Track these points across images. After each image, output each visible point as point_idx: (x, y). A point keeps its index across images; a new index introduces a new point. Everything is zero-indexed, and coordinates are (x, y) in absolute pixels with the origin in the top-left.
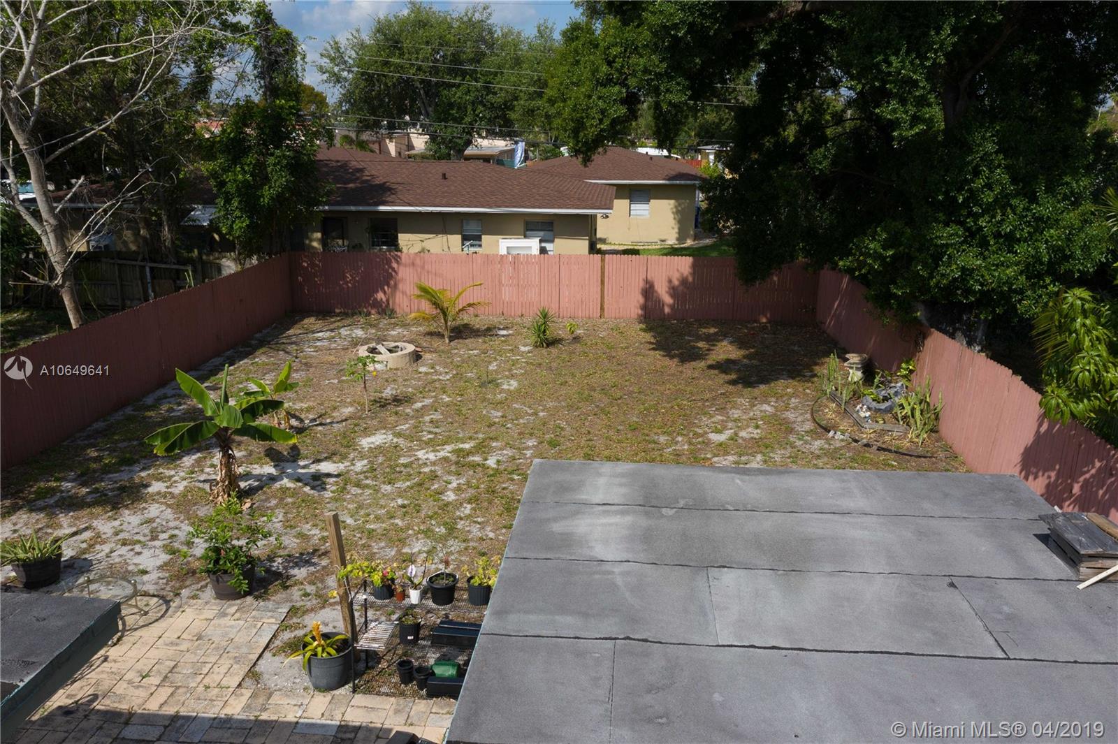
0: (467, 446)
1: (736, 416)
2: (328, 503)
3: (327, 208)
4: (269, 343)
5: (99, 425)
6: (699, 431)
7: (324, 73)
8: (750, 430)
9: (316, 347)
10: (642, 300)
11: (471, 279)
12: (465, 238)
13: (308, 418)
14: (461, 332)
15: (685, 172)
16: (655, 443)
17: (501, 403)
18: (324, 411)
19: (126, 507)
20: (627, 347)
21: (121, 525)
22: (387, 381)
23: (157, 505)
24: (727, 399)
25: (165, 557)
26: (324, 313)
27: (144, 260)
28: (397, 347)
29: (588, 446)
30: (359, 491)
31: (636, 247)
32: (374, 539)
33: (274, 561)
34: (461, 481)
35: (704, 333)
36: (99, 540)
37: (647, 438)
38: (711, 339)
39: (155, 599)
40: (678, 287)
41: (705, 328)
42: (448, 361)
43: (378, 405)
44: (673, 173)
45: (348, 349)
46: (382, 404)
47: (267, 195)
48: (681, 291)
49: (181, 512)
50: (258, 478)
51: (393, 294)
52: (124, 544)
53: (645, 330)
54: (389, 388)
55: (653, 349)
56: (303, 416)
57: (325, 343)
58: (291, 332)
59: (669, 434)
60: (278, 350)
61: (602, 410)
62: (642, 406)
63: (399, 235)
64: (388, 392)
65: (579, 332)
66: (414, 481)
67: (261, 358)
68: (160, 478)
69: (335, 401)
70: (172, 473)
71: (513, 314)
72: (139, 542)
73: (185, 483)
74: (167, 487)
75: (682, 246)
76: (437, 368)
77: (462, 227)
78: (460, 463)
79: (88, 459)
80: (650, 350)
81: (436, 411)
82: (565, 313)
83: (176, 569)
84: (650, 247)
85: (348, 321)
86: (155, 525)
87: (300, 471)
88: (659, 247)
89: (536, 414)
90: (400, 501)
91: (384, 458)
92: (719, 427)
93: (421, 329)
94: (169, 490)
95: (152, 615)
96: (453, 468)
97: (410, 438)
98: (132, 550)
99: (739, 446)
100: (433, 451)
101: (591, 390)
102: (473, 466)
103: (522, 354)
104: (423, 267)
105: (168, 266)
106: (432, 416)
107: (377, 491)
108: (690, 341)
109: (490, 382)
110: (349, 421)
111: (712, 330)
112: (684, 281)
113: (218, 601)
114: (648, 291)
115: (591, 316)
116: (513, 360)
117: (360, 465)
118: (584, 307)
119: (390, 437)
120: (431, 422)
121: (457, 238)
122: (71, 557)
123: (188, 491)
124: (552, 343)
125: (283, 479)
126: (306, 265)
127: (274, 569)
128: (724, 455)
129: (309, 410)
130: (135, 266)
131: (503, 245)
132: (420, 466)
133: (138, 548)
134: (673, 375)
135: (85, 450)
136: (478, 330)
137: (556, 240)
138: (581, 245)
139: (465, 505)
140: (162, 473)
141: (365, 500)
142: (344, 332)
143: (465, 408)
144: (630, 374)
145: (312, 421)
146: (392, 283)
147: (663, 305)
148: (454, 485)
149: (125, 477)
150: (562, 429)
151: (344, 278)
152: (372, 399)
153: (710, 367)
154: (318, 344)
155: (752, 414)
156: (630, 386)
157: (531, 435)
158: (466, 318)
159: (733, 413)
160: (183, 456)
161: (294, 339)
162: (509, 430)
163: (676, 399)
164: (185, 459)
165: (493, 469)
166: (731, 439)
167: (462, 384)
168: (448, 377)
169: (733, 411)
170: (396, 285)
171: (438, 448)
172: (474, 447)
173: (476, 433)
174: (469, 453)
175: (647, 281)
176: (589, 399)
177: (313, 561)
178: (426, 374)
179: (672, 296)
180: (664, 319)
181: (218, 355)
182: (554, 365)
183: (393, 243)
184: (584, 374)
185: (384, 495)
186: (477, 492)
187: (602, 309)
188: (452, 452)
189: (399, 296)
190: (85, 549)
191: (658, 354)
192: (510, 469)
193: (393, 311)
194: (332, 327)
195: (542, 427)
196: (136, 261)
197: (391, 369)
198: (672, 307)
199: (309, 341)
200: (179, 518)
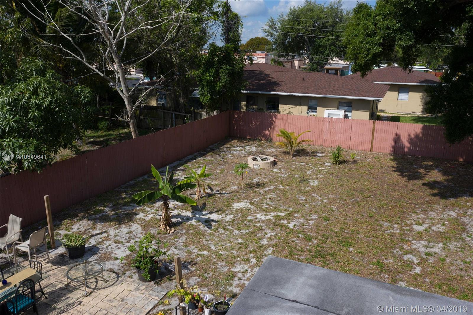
0: (282, 214)
1: (432, 216)
2: (207, 236)
3: (249, 91)
4: (214, 150)
5: (132, 182)
6: (409, 223)
7: (266, 32)
8: (439, 226)
9: (233, 154)
10: (393, 144)
11: (308, 128)
12: (309, 108)
13: (216, 189)
14: (300, 153)
15: (429, 79)
16: (381, 226)
17: (306, 192)
18: (223, 187)
19: (124, 224)
20: (380, 169)
21: (119, 232)
22: (257, 175)
23: (137, 225)
24: (429, 205)
25: (128, 252)
26: (242, 138)
27: (173, 110)
28: (266, 158)
29: (344, 223)
30: (223, 232)
31: (399, 115)
32: (220, 260)
33: (172, 264)
34: (273, 234)
35: (425, 165)
36: (107, 238)
37: (377, 222)
38: (428, 169)
39: (114, 274)
40: (414, 138)
41: (426, 161)
42: (289, 167)
43: (249, 186)
44: (423, 79)
45: (246, 156)
46: (250, 186)
47: (219, 86)
48: (414, 141)
49: (144, 230)
50: (183, 218)
51: (273, 132)
52: (115, 243)
53: (392, 160)
54: (257, 178)
55: (395, 171)
56: (214, 188)
57: (237, 153)
58: (225, 146)
59: (391, 222)
60: (217, 154)
61: (358, 203)
62: (379, 203)
63: (280, 106)
64: (256, 180)
65: (358, 158)
66: (250, 230)
67: (208, 158)
68: (143, 211)
69: (231, 182)
70: (149, 209)
71: (327, 146)
72: (122, 242)
73: (152, 215)
74: (145, 216)
75: (424, 116)
76: (282, 170)
77: (308, 103)
78: (276, 224)
79: (120, 198)
80: (392, 171)
81: (274, 193)
82: (353, 147)
83: (130, 259)
84: (406, 116)
85: (250, 143)
86: (131, 235)
87: (202, 217)
88: (411, 116)
89: (322, 201)
90: (240, 241)
91: (241, 215)
92: (421, 221)
93: (282, 149)
94: (145, 218)
95: (110, 283)
96: (271, 226)
97: (257, 206)
98: (117, 246)
99: (430, 236)
100: (265, 215)
101: (355, 191)
102: (282, 226)
103: (325, 167)
104: (287, 121)
105: (181, 114)
106: (271, 196)
107: (231, 233)
108: (416, 168)
109: (304, 180)
110: (233, 194)
111: (430, 163)
112: (417, 136)
113: (139, 281)
114: (397, 139)
115: (366, 150)
116: (320, 170)
117: (229, 217)
118: (362, 145)
119: (248, 204)
120: (270, 198)
121: (306, 108)
122: (93, 245)
123: (152, 220)
124: (341, 163)
125: (192, 220)
126: (236, 116)
127: (170, 268)
128: (419, 240)
129: (217, 185)
130: (169, 113)
131: (326, 112)
132: (256, 222)
133: (120, 245)
134: (402, 187)
135: (121, 194)
136: (308, 153)
137: (353, 111)
138: (365, 115)
139: (270, 248)
140: (145, 209)
141: (224, 237)
142: (247, 148)
143: (288, 193)
144: (378, 183)
145: (217, 191)
146: (272, 127)
147: (404, 147)
148: (269, 235)
149: (130, 208)
150: (333, 211)
151: (252, 123)
152: (247, 183)
153: (424, 184)
154: (234, 153)
155: (442, 216)
156: (376, 191)
157: (316, 212)
158: (305, 146)
159: (431, 214)
160: (157, 202)
161: (225, 150)
162: (306, 208)
163: (400, 201)
164: (157, 203)
165: (291, 229)
166: (426, 230)
167: (291, 180)
168: (286, 176)
169: (431, 212)
170: (274, 128)
171: (268, 213)
172: (285, 215)
173: (289, 207)
174: (282, 218)
175: (397, 134)
176: (352, 196)
177: (188, 267)
178: (276, 173)
179: (410, 143)
180: (404, 154)
181: (191, 154)
182: (339, 174)
183: (277, 109)
184: (354, 181)
185: (234, 236)
186: (278, 241)
187: (372, 147)
188: (274, 217)
189: (275, 133)
190: (100, 242)
191: (396, 174)
192: (299, 231)
193: (271, 140)
194: (243, 145)
195: (322, 209)
196: (170, 111)
197: (261, 169)
198: (409, 148)
199: (231, 151)
200: (142, 233)
